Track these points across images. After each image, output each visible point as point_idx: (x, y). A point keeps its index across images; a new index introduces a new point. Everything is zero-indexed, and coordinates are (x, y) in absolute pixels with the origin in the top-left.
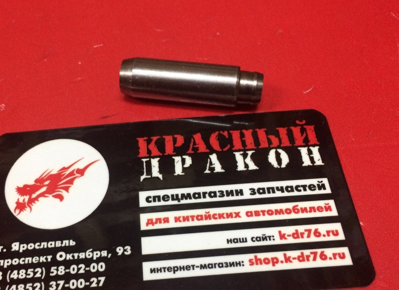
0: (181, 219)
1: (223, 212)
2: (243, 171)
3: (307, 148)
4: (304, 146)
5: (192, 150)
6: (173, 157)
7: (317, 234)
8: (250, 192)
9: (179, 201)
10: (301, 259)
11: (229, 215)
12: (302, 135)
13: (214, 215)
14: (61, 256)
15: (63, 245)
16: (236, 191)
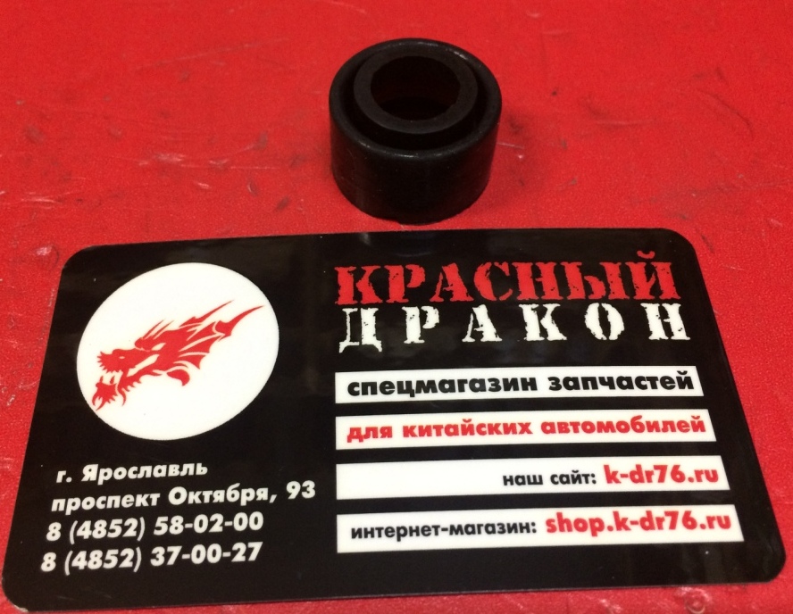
0: (416, 431)
3: (658, 305)
4: (653, 302)
6: (404, 308)
7: (678, 475)
8: (549, 384)
9: (412, 395)
10: (647, 524)
11: (509, 429)
12: (648, 280)
13: (481, 426)
14: (178, 495)
15: (183, 473)
16: (523, 380)
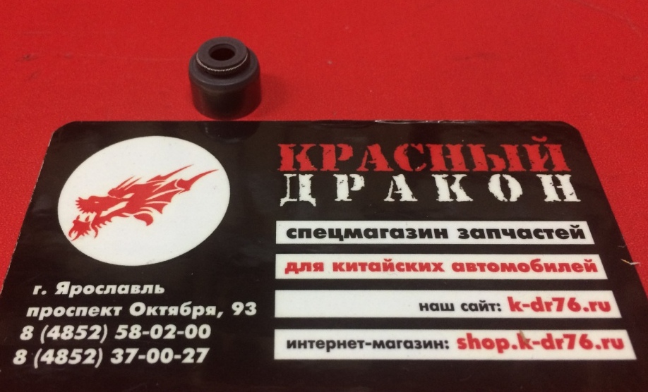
1: (415, 261)
2: (447, 202)
5: (366, 167)
